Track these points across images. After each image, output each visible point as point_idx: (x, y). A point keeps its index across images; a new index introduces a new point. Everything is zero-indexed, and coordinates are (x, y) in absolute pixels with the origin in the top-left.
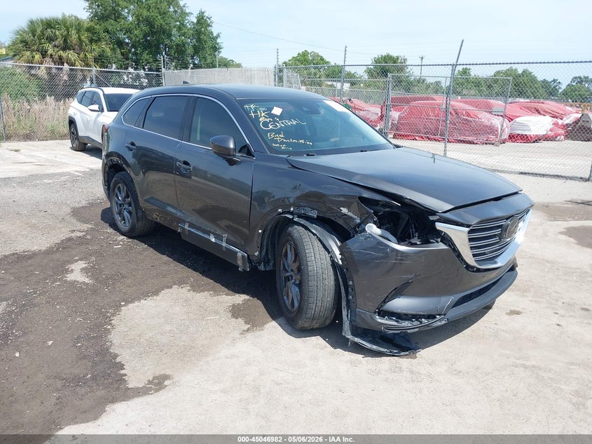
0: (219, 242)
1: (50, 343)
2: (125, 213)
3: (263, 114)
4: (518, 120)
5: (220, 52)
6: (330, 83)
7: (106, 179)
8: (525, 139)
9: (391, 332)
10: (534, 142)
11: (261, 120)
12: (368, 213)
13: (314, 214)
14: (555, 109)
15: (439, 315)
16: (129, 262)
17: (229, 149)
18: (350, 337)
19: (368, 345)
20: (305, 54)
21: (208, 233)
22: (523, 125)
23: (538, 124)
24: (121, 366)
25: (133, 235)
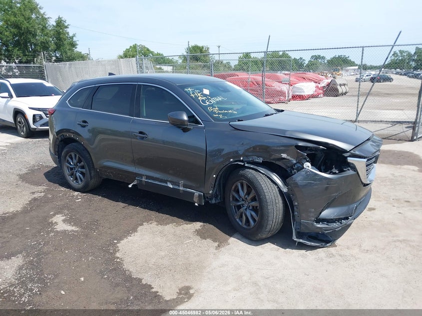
0: (176, 187)
1: (82, 279)
2: (78, 174)
3: (199, 95)
4: (295, 85)
5: (76, 48)
6: (158, 67)
7: (57, 150)
8: (301, 98)
9: (327, 232)
10: (307, 99)
11: (199, 99)
12: (302, 155)
13: (260, 160)
14: (314, 78)
15: (351, 216)
16: (96, 210)
17: (184, 121)
18: (296, 240)
19: (309, 243)
20: (135, 46)
21: (166, 182)
22: (300, 89)
23: (308, 88)
24: (150, 287)
25: (86, 190)
